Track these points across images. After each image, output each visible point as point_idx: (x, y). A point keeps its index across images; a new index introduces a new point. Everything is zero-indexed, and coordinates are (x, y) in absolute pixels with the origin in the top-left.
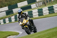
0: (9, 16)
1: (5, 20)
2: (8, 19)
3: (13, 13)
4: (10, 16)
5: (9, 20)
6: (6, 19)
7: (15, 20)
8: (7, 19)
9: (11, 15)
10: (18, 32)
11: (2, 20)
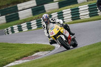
1: (31, 23)
2: (36, 22)
3: (45, 11)
4: (38, 18)
5: (37, 24)
6: (31, 22)
8: (34, 23)
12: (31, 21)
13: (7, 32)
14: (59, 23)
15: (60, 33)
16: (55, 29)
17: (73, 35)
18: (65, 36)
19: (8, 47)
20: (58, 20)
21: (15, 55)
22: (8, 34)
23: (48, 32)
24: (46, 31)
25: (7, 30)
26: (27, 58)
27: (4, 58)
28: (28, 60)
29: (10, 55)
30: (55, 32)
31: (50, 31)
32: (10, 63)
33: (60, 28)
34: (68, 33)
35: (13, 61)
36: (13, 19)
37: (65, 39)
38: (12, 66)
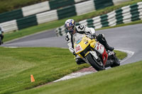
0: (102, 10)
1: (93, 21)
2: (100, 19)
3: (113, 4)
4: (103, 13)
5: (101, 21)
6: (93, 19)
7: (117, 22)
8: (97, 20)
9: (106, 8)
10: (125, 51)
11: (85, 21)
12: (94, 17)
13: (60, 32)
14: (89, 32)
15: (89, 48)
16: (82, 43)
17: (112, 50)
18: (98, 53)
19: (61, 54)
20: (87, 29)
21: (71, 65)
22: (61, 35)
23: (73, 47)
24: (70, 44)
25: (60, 29)
26: (88, 69)
27: (56, 70)
28: (90, 73)
29: (64, 65)
30: (83, 46)
31: (75, 45)
32: (64, 76)
33: (90, 40)
34: (103, 48)
35: (68, 74)
36: (68, 15)
37: (97, 57)
38: (67, 80)
